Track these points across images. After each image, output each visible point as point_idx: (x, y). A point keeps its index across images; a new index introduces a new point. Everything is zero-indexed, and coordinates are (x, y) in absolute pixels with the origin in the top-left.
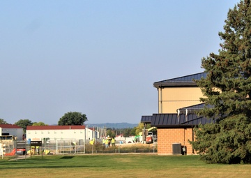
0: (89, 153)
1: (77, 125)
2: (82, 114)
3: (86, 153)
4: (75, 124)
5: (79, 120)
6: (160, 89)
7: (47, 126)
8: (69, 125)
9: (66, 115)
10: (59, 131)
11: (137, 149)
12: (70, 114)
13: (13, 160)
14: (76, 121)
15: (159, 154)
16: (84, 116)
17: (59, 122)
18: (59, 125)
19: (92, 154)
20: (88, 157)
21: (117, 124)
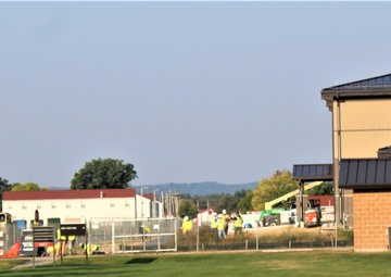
0: (186, 249)
1: (114, 187)
2: (125, 163)
3: (179, 249)
4: (109, 186)
5: (117, 177)
6: (335, 103)
7: (44, 190)
8: (95, 187)
9: (88, 165)
10: (75, 203)
11: (294, 239)
12: (97, 163)
13: (20, 267)
14: (111, 178)
15: (357, 250)
16: (129, 167)
17: (74, 182)
18: (74, 188)
19: (198, 252)
20: (187, 258)
21: (193, 185)
